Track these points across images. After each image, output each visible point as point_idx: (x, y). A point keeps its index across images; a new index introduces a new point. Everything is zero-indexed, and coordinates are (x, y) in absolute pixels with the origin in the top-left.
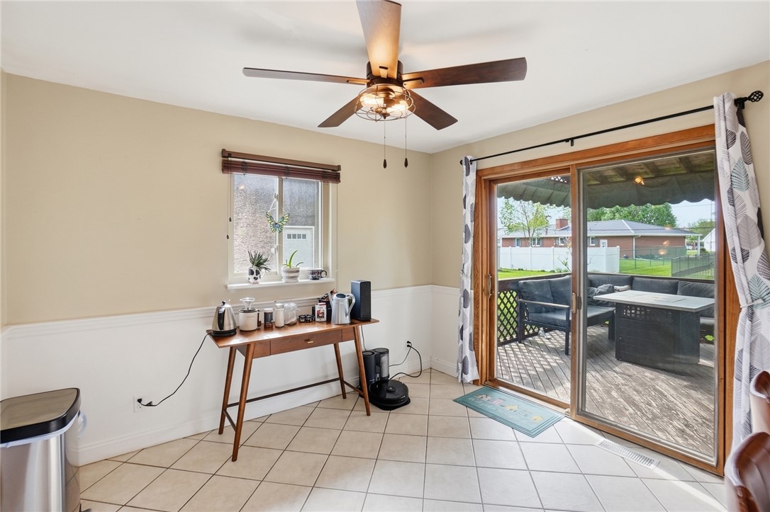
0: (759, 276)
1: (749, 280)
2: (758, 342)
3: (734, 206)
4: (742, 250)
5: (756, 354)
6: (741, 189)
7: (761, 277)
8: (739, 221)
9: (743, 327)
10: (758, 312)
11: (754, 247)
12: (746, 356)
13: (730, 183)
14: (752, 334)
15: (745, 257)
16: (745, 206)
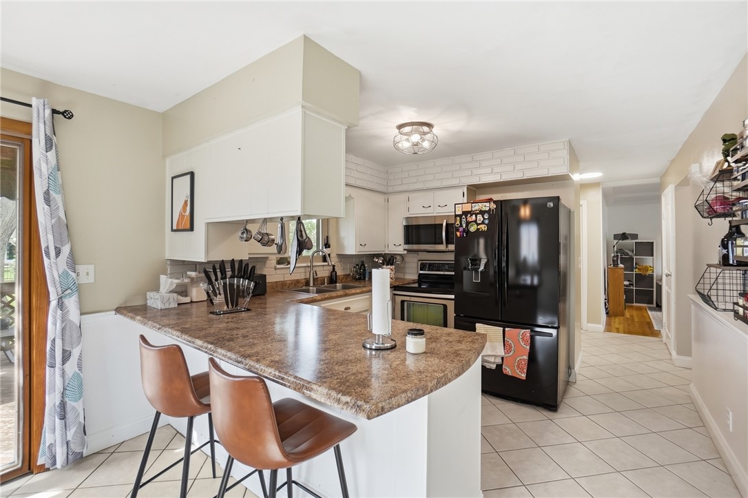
0: (67, 270)
1: (60, 274)
2: (68, 328)
3: (49, 206)
4: (56, 248)
5: (67, 338)
6: (56, 193)
7: (69, 271)
8: (53, 221)
9: (55, 318)
10: (66, 301)
11: (64, 245)
12: (59, 342)
13: (47, 185)
14: (63, 322)
15: (58, 253)
16: (58, 208)
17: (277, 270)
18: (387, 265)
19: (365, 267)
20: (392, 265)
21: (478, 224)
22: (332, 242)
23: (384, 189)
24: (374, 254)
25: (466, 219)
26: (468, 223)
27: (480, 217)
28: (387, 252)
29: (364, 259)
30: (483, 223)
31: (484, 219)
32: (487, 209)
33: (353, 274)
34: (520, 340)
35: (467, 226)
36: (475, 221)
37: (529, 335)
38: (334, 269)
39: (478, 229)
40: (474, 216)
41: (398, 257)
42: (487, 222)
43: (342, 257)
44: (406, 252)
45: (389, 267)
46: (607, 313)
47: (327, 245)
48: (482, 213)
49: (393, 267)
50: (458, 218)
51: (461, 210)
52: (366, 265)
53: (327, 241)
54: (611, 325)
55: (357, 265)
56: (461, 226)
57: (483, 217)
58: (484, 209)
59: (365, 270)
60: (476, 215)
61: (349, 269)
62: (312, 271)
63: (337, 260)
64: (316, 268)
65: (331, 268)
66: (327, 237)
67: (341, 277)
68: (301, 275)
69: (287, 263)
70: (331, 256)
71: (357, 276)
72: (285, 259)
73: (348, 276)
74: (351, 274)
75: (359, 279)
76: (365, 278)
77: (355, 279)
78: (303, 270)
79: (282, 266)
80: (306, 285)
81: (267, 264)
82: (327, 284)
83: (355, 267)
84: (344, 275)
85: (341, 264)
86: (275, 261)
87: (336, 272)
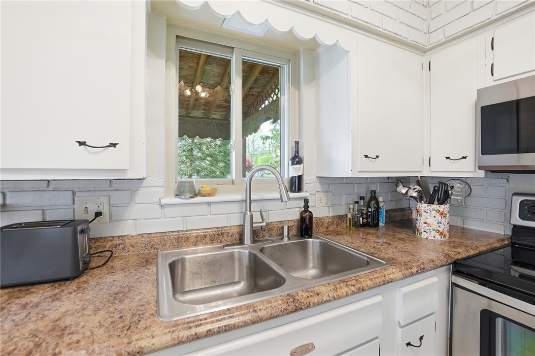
17: (166, 209)
18: (431, 202)
19: (377, 203)
20: (441, 202)
22: (304, 153)
24: (398, 178)
28: (426, 173)
29: (377, 188)
33: (353, 216)
38: (306, 206)
41: (458, 186)
43: (329, 183)
44: (481, 174)
45: (435, 206)
47: (297, 159)
49: (444, 208)
52: (381, 199)
53: (297, 152)
55: (362, 198)
59: (378, 208)
61: (345, 206)
62: (248, 213)
63: (318, 187)
64: (264, 203)
65: (302, 204)
66: (297, 143)
67: (327, 221)
68: (230, 219)
69: (189, 195)
70: (305, 180)
71: (361, 219)
72: (187, 184)
73: (342, 218)
74: (349, 216)
75: (364, 225)
76: (376, 225)
77: (356, 225)
78: (236, 208)
79: (178, 200)
80: (241, 241)
81: (142, 195)
82: (289, 239)
83: (356, 202)
84: (334, 217)
85: (322, 195)
86: (162, 189)
87: (310, 212)
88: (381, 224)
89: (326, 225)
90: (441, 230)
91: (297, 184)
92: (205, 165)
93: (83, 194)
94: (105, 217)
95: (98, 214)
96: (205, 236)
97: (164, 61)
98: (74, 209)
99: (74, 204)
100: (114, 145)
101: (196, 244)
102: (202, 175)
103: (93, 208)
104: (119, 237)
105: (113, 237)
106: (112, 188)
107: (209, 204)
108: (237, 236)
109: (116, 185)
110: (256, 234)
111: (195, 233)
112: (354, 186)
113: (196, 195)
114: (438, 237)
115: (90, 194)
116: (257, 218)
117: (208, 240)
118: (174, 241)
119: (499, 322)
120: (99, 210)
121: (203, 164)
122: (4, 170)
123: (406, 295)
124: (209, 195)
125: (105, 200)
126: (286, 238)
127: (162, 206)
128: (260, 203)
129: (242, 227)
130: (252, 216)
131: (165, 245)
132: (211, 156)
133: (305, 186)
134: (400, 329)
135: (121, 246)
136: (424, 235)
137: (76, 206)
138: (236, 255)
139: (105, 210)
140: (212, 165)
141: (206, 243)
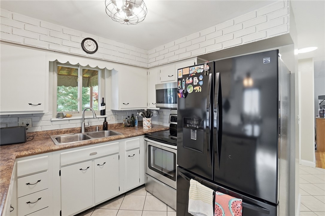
17: (53, 122)
18: (146, 117)
19: (134, 118)
20: (149, 117)
21: (194, 86)
23: (146, 66)
24: (138, 110)
25: (185, 81)
26: (186, 85)
27: (196, 79)
28: (149, 108)
29: (134, 113)
30: (198, 85)
31: (199, 81)
32: (202, 71)
34: (231, 209)
35: (186, 88)
36: (192, 83)
37: (240, 206)
38: (105, 120)
39: (194, 91)
40: (191, 78)
41: (155, 112)
42: (201, 83)
43: (116, 112)
44: (158, 109)
46: (316, 149)
48: (197, 75)
50: (180, 81)
51: (181, 74)
52: (136, 117)
53: (103, 101)
54: (320, 160)
55: (129, 117)
56: (182, 88)
57: (198, 79)
58: (199, 71)
59: (135, 120)
60: (193, 77)
61: (123, 120)
62: (83, 122)
63: (112, 113)
64: (90, 119)
65: (104, 119)
66: (103, 98)
67: (115, 125)
68: (77, 125)
69: (62, 117)
70: (106, 111)
71: (128, 124)
72: (61, 114)
73: (121, 124)
74: (124, 123)
75: (129, 126)
76: (134, 126)
77: (126, 126)
78: (79, 121)
79: (58, 119)
80: (81, 132)
81: (44, 118)
82: (99, 131)
83: (126, 118)
84: (118, 124)
85: (113, 116)
86: (52, 116)
87: (107, 122)
88: (136, 126)
89: (114, 126)
90: (148, 126)
91: (103, 112)
92: (67, 99)
93: (22, 118)
94: (30, 126)
95: (28, 125)
96: (68, 131)
97: (52, 73)
98: (18, 123)
99: (18, 121)
100: (40, 104)
101: (64, 134)
102: (66, 105)
103: (25, 123)
104: (35, 132)
105: (33, 132)
106: (33, 116)
107: (69, 120)
108: (80, 131)
109: (34, 115)
110: (86, 130)
111: (64, 130)
112: (126, 113)
113: (64, 117)
114: (147, 128)
115: (24, 118)
116: (86, 124)
117: (69, 132)
118: (56, 133)
119: (152, 148)
120: (28, 123)
121: (67, 98)
122: (1, 112)
123: (127, 142)
124: (69, 117)
125: (30, 120)
126: (97, 131)
127: (52, 121)
128: (88, 120)
129: (81, 127)
130: (84, 124)
131: (53, 134)
132: (72, 93)
133: (106, 113)
134: (126, 152)
135: (36, 135)
136: (144, 128)
137: (19, 122)
138: (78, 136)
139: (30, 124)
140: (73, 99)
141: (68, 133)
